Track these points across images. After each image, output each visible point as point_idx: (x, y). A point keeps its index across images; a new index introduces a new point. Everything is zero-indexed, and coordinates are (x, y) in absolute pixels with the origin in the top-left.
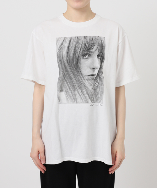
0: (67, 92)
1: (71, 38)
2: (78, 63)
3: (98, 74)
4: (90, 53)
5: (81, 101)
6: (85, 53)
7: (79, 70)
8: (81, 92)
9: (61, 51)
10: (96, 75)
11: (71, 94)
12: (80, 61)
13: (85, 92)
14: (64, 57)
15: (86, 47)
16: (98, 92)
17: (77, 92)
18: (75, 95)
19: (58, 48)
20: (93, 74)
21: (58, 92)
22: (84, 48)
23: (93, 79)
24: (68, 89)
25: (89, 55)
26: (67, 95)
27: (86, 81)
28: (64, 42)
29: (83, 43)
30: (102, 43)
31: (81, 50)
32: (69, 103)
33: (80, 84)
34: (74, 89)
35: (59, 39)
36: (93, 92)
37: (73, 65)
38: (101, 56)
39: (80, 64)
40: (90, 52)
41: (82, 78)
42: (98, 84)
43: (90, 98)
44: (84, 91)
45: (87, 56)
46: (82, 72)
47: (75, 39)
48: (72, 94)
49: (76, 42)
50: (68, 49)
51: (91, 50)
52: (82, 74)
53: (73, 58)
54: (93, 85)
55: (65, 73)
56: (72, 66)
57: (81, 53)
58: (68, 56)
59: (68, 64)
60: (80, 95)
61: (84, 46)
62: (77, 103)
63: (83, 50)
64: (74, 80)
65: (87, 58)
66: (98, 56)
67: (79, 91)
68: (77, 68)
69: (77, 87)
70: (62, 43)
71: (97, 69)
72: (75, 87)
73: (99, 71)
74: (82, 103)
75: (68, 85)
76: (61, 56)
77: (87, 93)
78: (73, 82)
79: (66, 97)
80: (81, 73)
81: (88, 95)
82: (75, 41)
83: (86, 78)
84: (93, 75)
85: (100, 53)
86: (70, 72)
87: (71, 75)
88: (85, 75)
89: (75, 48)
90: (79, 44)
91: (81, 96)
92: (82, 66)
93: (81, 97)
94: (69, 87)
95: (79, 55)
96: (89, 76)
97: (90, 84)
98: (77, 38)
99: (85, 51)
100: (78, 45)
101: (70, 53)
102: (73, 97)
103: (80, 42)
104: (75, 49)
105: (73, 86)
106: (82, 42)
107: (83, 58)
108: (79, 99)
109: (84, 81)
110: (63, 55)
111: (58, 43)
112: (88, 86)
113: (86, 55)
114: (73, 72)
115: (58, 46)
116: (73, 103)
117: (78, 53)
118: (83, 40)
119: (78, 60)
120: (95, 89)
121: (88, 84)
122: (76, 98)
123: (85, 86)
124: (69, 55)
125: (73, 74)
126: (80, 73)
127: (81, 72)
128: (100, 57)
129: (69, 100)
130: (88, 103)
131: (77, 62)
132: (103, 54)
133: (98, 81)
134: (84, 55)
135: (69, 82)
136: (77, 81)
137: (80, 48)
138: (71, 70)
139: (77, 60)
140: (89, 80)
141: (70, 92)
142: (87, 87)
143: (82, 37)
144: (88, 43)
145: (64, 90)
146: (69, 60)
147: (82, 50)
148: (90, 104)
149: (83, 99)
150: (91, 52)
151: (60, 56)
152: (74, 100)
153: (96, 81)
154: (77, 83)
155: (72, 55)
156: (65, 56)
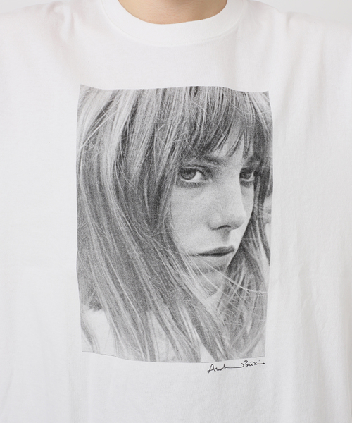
0: (115, 314)
1: (140, 97)
2: (159, 204)
3: (241, 245)
4: (211, 165)
5: (172, 353)
6: (192, 162)
7: (164, 232)
8: (170, 316)
9: (96, 147)
10: (233, 250)
11: (129, 323)
12: (169, 195)
13: (188, 317)
14: (103, 174)
15: (194, 137)
16: (241, 317)
17: (154, 317)
18: (147, 329)
19: (85, 131)
20: (220, 249)
21: (81, 307)
22: (190, 140)
23: (221, 269)
24: (121, 303)
25: (208, 173)
26: (116, 323)
27: (193, 275)
28: (111, 109)
29: (187, 117)
30: (257, 116)
31: (173, 148)
32: (123, 357)
33: (168, 287)
34: (145, 307)
35: (92, 95)
36: (222, 318)
37: (139, 211)
38: (256, 174)
39: (167, 209)
40: (210, 160)
41: (176, 264)
42: (243, 284)
43: (205, 343)
44: (184, 314)
45: (198, 175)
46: (176, 240)
47: (154, 100)
48: (134, 323)
49: (160, 115)
50: (124, 141)
51: (215, 153)
52: (174, 249)
53: (141, 180)
54: (220, 290)
55: (109, 241)
56: (135, 213)
57: (173, 161)
58: (122, 172)
59: (121, 205)
60: (166, 330)
61: (186, 131)
62: (153, 359)
63: (183, 152)
64: (143, 270)
65: (196, 185)
66: (244, 174)
67: (162, 313)
68: (156, 222)
69: (155, 298)
70: (101, 114)
71: (237, 226)
72: (145, 297)
73: (246, 235)
74: (173, 359)
75: (118, 287)
76: (95, 168)
77: (196, 322)
78: (137, 278)
79: (114, 331)
80: (172, 243)
81: (200, 330)
82: (155, 108)
83: (192, 263)
84: (219, 253)
85: (252, 159)
86: (127, 237)
87: (132, 251)
88: (187, 251)
89: (152, 139)
90: (169, 122)
91: (171, 332)
92: (174, 213)
93: (171, 338)
94: (122, 295)
95: (165, 171)
96: (203, 255)
97: (206, 286)
98: (160, 94)
99: (190, 155)
100: (164, 129)
101: (128, 159)
102: (139, 334)
103: (175, 116)
104: (151, 146)
105: (140, 293)
106: (180, 114)
107: (182, 185)
108: (161, 344)
109: (182, 274)
110: (103, 168)
111: (84, 111)
112: (197, 295)
113: (195, 171)
114: (137, 239)
115: (83, 125)
116: (138, 358)
117: (164, 162)
118: (186, 106)
119: (160, 190)
120: (230, 307)
121: (198, 287)
122: (150, 341)
123: (187, 294)
124: (126, 171)
125: (141, 245)
126: (166, 241)
127: (170, 237)
128: (252, 178)
129: (124, 347)
130: (197, 360)
131: (158, 196)
132: (262, 162)
133: (243, 273)
134: (186, 172)
135: (123, 278)
136: (153, 274)
137: (170, 143)
138: (132, 231)
139: (155, 190)
140: (206, 271)
141: (126, 315)
142: (196, 299)
143: (180, 89)
144: (204, 120)
145: (106, 306)
146: (125, 189)
147: (177, 151)
148: (208, 366)
149: (177, 343)
150: (217, 161)
151: (91, 170)
152: (144, 347)
153: (233, 274)
154: (155, 283)
155: (136, 168)
156: (110, 172)
